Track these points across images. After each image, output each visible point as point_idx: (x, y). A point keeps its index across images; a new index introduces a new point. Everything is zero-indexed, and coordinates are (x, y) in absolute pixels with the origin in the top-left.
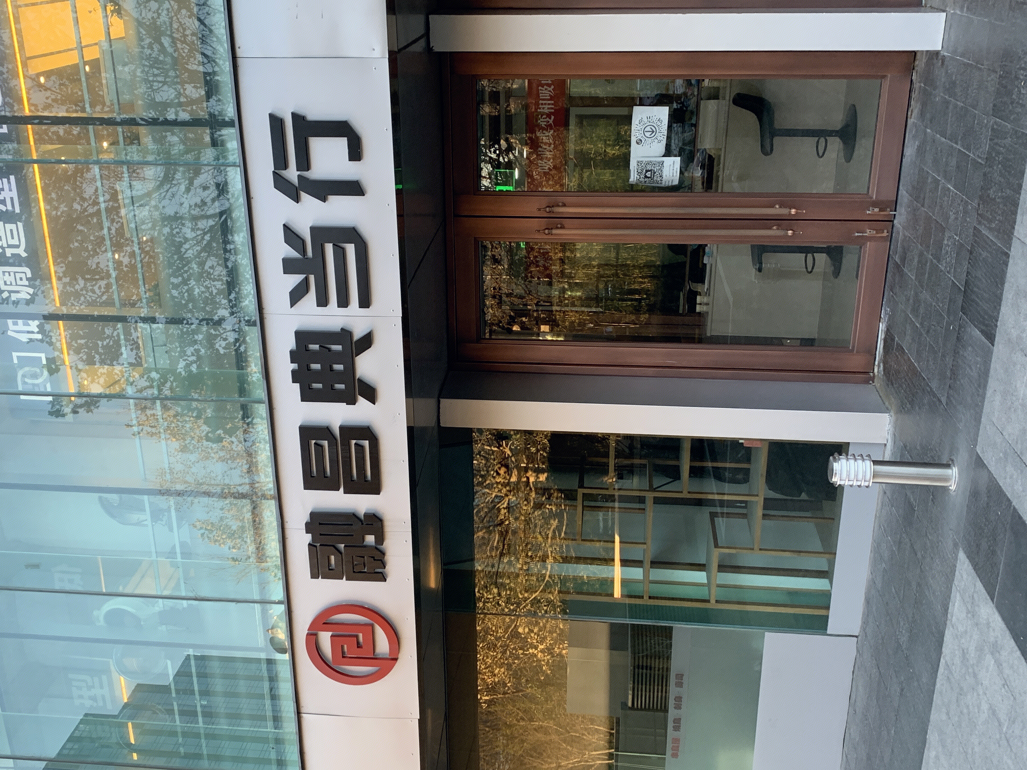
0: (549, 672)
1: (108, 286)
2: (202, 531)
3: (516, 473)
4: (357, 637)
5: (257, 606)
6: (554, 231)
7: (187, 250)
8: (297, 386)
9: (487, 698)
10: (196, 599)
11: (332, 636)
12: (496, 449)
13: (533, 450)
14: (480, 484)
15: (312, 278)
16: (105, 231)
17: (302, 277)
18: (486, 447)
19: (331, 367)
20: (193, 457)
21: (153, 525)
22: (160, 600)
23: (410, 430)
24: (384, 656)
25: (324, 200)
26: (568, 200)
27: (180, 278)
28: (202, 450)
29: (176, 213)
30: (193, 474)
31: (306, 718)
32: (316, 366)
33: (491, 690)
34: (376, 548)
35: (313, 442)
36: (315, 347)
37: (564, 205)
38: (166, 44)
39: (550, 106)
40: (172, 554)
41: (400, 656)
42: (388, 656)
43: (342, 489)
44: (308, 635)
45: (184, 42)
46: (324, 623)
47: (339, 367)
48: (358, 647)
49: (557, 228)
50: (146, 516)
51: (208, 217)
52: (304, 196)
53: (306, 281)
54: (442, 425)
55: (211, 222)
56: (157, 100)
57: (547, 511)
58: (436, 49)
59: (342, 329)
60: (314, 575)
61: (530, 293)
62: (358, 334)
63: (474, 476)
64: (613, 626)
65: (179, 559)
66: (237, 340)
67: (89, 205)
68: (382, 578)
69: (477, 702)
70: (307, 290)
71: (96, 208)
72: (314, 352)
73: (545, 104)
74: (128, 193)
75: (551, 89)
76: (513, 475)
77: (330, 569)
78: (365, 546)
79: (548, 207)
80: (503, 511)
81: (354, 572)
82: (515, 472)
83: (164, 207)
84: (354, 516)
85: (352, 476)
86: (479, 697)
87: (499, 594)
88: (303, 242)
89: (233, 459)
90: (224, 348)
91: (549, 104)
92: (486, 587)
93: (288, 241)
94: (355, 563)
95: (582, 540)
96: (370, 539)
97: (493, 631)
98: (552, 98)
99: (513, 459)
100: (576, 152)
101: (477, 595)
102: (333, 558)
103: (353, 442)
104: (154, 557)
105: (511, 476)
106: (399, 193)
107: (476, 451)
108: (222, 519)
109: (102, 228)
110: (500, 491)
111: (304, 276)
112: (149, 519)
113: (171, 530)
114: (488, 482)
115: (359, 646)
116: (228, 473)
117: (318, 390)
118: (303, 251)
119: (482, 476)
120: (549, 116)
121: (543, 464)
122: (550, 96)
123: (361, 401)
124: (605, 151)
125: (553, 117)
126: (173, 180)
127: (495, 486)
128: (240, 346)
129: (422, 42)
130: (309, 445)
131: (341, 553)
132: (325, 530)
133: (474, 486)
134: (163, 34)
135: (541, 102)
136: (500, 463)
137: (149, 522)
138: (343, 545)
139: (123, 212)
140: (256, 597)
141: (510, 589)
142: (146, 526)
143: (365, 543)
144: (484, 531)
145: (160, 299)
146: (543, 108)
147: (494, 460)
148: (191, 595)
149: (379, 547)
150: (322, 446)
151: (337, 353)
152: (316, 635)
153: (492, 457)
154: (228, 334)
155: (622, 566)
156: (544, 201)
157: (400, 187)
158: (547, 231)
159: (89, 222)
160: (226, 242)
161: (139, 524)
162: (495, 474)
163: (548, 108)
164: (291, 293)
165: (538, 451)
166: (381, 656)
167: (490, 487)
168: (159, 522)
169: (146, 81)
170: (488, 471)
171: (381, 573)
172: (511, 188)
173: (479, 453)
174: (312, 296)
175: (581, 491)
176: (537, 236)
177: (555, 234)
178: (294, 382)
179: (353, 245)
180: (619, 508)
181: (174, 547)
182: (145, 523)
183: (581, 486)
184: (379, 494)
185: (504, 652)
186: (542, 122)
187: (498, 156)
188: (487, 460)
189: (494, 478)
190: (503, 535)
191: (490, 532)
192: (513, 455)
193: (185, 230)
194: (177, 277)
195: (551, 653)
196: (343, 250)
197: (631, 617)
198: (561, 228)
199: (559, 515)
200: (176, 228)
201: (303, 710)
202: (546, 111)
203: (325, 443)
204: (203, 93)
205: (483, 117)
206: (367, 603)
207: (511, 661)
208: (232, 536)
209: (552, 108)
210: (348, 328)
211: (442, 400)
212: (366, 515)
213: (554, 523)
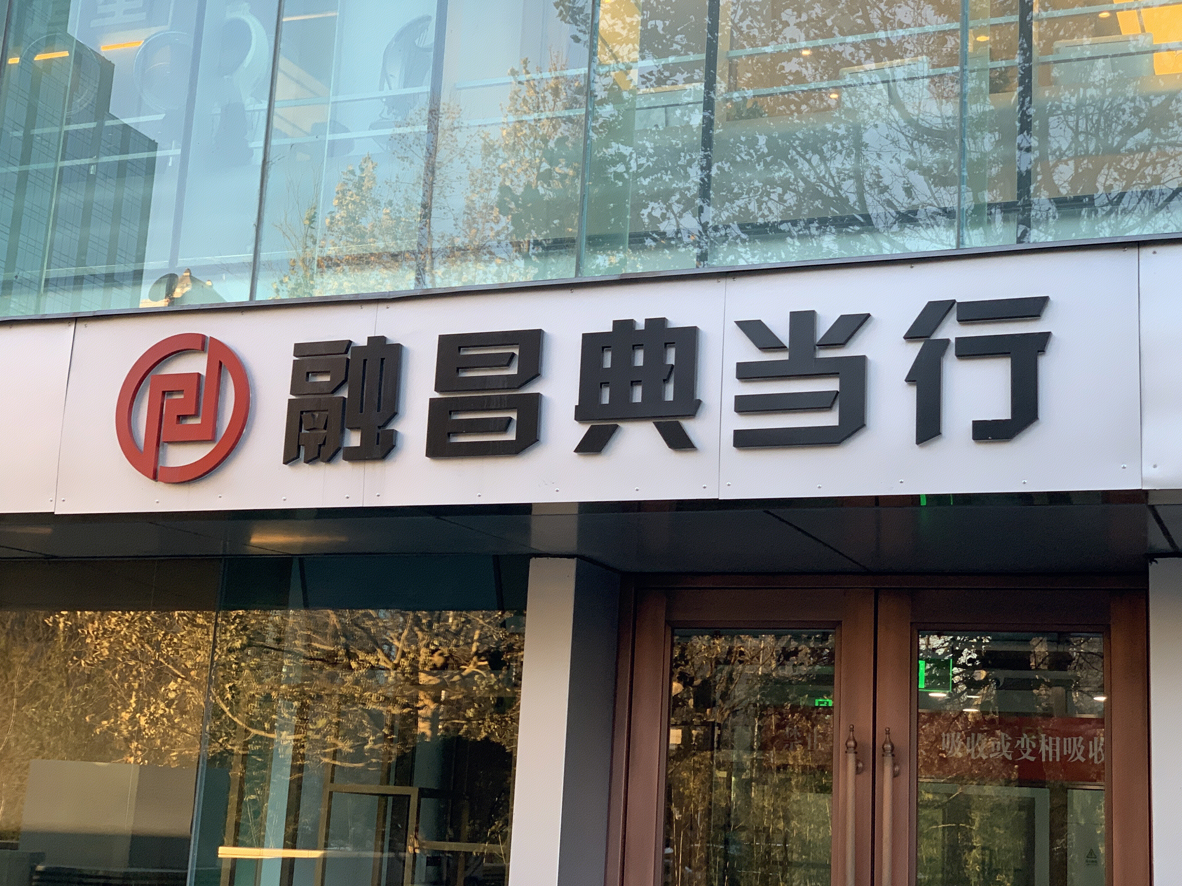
0: (98, 731)
1: (752, 40)
2: (358, 173)
3: (433, 683)
4: (196, 415)
5: (248, 257)
6: (851, 757)
7: (809, 161)
8: (609, 328)
9: (61, 625)
10: (265, 162)
11: (199, 375)
12: (474, 649)
13: (470, 713)
14: (417, 622)
15: (783, 356)
16: (839, 38)
17: (786, 342)
18: (477, 632)
19: (638, 382)
20: (477, 162)
21: (381, 98)
22: (265, 105)
23: (525, 509)
24: (160, 459)
25: (910, 379)
26: (904, 779)
27: (766, 151)
28: (486, 175)
29: (866, 145)
30: (451, 161)
31: (68, 330)
32: (639, 358)
33: (73, 634)
34: (339, 449)
35: (516, 352)
36: (671, 358)
37: (895, 775)
38: (1139, 136)
39: (1051, 754)
40: (336, 127)
41: (160, 485)
42: (160, 464)
43: (437, 395)
44: (204, 336)
45: (1143, 164)
46: (221, 363)
47: (637, 394)
48: (179, 417)
49: (857, 761)
50: (396, 88)
51: (860, 193)
52: (916, 348)
53: (778, 347)
54: (533, 561)
55: (853, 199)
56: (1051, 119)
57: (367, 735)
58: (1153, 568)
59: (699, 402)
60: (300, 349)
61: (734, 712)
62: (691, 427)
63: (431, 610)
64: (183, 842)
65: (329, 137)
66: (663, 234)
67: (883, 12)
68: (290, 458)
69: (56, 609)
70: (764, 348)
71: (877, 22)
72: (663, 357)
73: (1054, 747)
74: (900, 74)
75: (1080, 757)
76: (430, 678)
77: (308, 374)
78: (342, 431)
79: (893, 747)
80: (371, 659)
81: (302, 413)
82: (434, 681)
83: (876, 126)
84: (393, 414)
85: (458, 412)
86: (63, 613)
87: (230, 651)
88: (842, 345)
89: (471, 223)
90: (650, 215)
91: (1054, 753)
92: (245, 629)
93: (844, 319)
94: (317, 415)
95: (331, 793)
96: (354, 439)
97: (171, 640)
98: (1064, 758)
99: (456, 678)
100: (968, 798)
101: (233, 614)
102: (327, 379)
103: (514, 416)
104: (332, 99)
105: (428, 673)
106: (916, 498)
107: (471, 615)
108: (376, 203)
109: (842, 33)
110: (404, 655)
111: (787, 344)
112: (390, 93)
113: (372, 127)
114: (420, 634)
115: (181, 418)
116: (450, 215)
117: (601, 362)
118: (826, 345)
119: (430, 625)
120: (1035, 752)
121: (446, 729)
122: (1069, 755)
123: (581, 430)
124: (975, 847)
125: (1032, 759)
126: (919, 141)
127: (413, 647)
128: (654, 240)
129: (1163, 544)
130: (512, 344)
131: (334, 391)
132: (373, 367)
133: (414, 610)
134: (1156, 132)
135: (1058, 739)
136: (451, 655)
137: (387, 92)
138: (346, 397)
139: (871, 65)
140: (264, 256)
141: (239, 670)
142: (381, 89)
143: (347, 430)
144: (338, 627)
145: (741, 118)
146: (1047, 744)
147: (457, 646)
148: (272, 156)
149: (341, 453)
150: (508, 365)
151: (661, 393)
152: (203, 350)
153: (461, 643)
154: (673, 221)
155: (284, 860)
156: (902, 740)
157: (923, 502)
158: (852, 743)
159: (853, 12)
160: (823, 222)
161: (385, 76)
162: (432, 647)
163: (1047, 752)
164: (759, 324)
165: (469, 720)
166: (161, 453)
167: (412, 639)
168: (386, 108)
169: (1081, 105)
170: (437, 635)
171: (298, 457)
172: (922, 685)
173: (468, 621)
174: (753, 355)
175: (413, 792)
176: (844, 727)
177: (846, 759)
178: (615, 322)
179: (837, 424)
180: (381, 859)
181: (347, 131)
182: (386, 85)
183: (423, 793)
184: (427, 455)
185: (133, 655)
186: (1025, 741)
187: (963, 666)
188: (457, 634)
189: (427, 646)
190: (330, 659)
191: (335, 635)
192: (463, 677)
193: (839, 158)
194: (767, 144)
195: (132, 737)
196: (829, 408)
197: (198, 875)
198: (857, 768)
199: (358, 755)
200: (842, 145)
201: (81, 326)
202: (1043, 748)
203: (513, 371)
204: (1064, 192)
205: (1027, 641)
206: (248, 433)
207: (119, 667)
208: (352, 218)
209: (1047, 757)
210: (702, 412)
211: (573, 562)
212: (393, 434)
213: (345, 746)
